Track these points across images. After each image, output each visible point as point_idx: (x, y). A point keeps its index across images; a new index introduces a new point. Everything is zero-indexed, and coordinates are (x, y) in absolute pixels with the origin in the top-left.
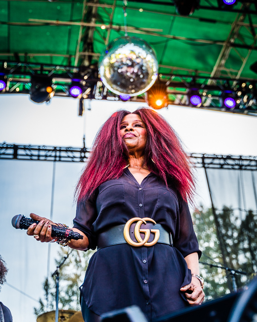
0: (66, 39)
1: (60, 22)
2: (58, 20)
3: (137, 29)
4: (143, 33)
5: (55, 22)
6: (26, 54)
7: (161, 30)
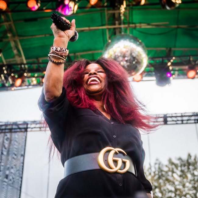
0: (101, 39)
1: (92, 28)
2: (89, 27)
3: (149, 24)
4: (154, 27)
5: (87, 28)
6: (75, 54)
7: (167, 23)
